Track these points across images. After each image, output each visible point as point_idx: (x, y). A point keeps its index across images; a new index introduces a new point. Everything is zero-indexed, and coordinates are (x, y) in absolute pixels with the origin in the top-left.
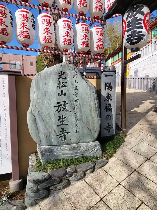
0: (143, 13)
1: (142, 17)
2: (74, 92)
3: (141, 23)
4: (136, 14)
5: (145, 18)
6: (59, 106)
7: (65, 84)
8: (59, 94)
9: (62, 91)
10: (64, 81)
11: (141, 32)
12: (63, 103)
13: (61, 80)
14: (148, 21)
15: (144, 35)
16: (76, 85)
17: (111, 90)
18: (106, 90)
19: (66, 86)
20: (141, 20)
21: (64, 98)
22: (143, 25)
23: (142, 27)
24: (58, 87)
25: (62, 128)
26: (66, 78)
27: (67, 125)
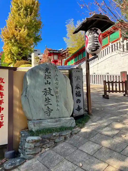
0: (98, 34)
1: (98, 36)
2: (56, 82)
4: (94, 34)
6: (45, 92)
11: (97, 44)
13: (47, 74)
15: (99, 46)
16: (57, 77)
19: (50, 78)
21: (49, 86)
22: (98, 40)
24: (45, 78)
25: (48, 107)
26: (50, 73)
27: (51, 104)
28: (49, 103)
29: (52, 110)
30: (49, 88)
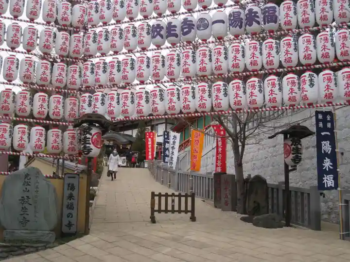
0: (91, 134)
1: (91, 137)
2: (35, 190)
3: (89, 141)
4: (87, 134)
5: (92, 137)
6: (22, 200)
7: (30, 184)
8: (24, 190)
9: (26, 188)
10: (29, 181)
11: (89, 147)
12: (26, 198)
13: (26, 180)
14: (95, 139)
15: (92, 149)
16: (37, 184)
17: (73, 191)
18: (68, 190)
19: (29, 185)
20: (89, 138)
21: (27, 194)
22: (90, 142)
23: (89, 144)
24: (24, 185)
25: (24, 217)
26: (30, 178)
27: (28, 215)
28: (26, 213)
29: (28, 221)
30: (28, 197)
